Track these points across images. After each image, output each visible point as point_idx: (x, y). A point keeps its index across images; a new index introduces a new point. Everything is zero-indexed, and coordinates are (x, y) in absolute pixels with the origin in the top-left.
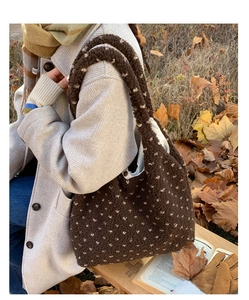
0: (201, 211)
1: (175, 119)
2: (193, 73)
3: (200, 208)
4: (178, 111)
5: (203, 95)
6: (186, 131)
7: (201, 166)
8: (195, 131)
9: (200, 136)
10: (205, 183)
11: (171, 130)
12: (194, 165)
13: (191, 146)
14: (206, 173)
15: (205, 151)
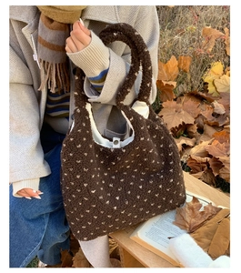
0: (208, 165)
1: (185, 71)
2: (205, 24)
3: (207, 163)
4: (189, 63)
5: (215, 46)
6: (196, 83)
7: (210, 119)
8: (206, 84)
9: (211, 89)
10: (213, 136)
11: (180, 83)
12: (203, 118)
13: (201, 99)
14: (215, 126)
15: (215, 103)
